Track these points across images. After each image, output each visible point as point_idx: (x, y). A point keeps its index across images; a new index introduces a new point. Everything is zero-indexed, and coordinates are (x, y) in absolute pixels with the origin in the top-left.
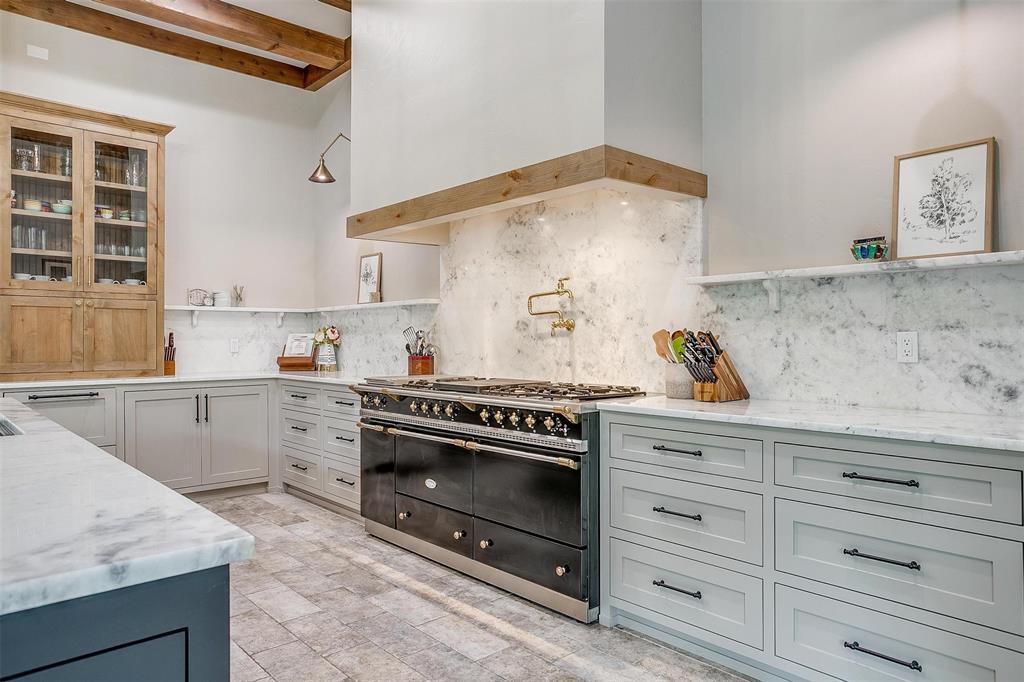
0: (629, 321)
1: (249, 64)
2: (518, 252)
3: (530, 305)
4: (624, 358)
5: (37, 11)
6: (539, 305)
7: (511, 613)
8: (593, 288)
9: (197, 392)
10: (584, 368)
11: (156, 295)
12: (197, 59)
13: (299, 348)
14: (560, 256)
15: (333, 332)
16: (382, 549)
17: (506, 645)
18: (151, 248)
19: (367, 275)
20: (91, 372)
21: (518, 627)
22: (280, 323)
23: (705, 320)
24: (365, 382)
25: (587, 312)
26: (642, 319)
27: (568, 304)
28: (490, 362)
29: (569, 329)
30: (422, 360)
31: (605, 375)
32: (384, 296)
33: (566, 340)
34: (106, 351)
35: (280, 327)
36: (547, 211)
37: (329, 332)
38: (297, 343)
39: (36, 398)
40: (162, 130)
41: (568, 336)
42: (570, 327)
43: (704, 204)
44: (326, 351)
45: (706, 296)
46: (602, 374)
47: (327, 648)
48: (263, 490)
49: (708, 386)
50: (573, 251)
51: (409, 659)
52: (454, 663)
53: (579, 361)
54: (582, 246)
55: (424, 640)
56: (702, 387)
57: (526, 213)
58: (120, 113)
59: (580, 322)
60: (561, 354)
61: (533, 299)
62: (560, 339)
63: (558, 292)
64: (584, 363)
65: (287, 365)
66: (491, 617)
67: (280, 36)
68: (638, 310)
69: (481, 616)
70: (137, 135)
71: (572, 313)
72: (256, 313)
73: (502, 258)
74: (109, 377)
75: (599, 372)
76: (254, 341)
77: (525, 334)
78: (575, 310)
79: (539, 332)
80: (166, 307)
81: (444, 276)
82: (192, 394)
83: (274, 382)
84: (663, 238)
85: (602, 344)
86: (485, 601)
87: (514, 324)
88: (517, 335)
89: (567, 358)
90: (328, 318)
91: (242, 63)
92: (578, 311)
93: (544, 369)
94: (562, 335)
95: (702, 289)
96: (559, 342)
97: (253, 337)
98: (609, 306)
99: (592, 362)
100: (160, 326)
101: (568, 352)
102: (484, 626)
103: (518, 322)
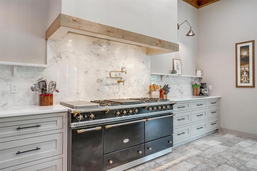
0: (136, 81)
4: (134, 91)
10: (123, 94)
14: (115, 60)
25: (124, 78)
26: (139, 81)
31: (129, 96)
33: (118, 86)
46: (128, 95)
50: (120, 60)
54: (123, 59)
57: (103, 42)
60: (115, 90)
62: (115, 86)
63: (121, 72)
68: (138, 78)
75: (127, 95)
77: (101, 84)
79: (107, 83)
84: (143, 62)
85: (128, 87)
88: (97, 84)
94: (115, 84)
98: (130, 77)
99: (126, 93)
101: (118, 90)
103: (98, 80)
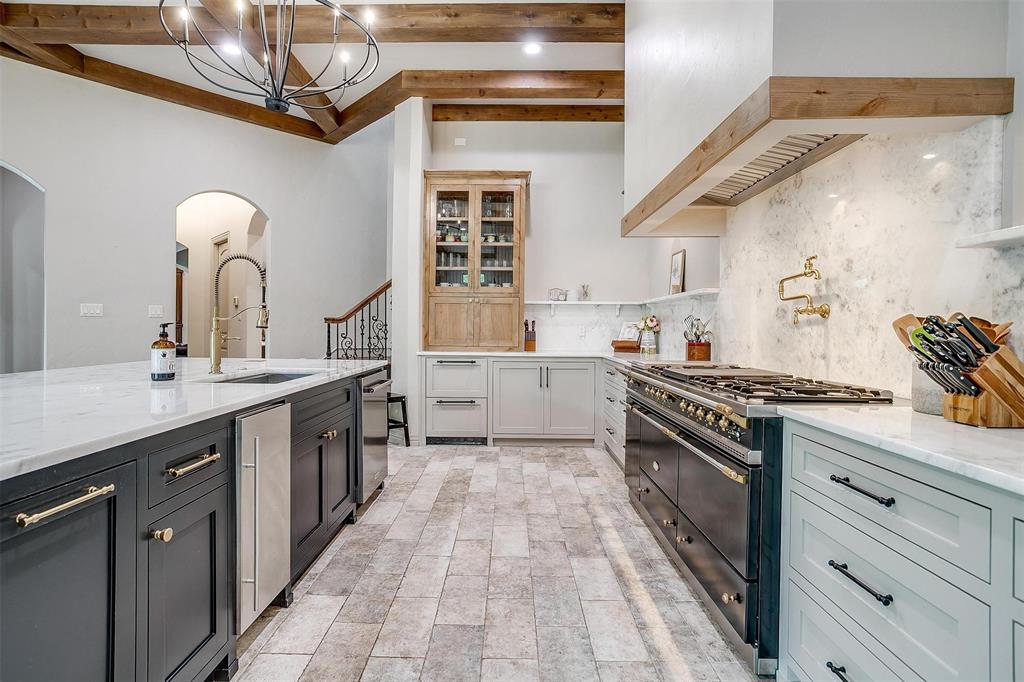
0: (890, 305)
1: (594, 113)
2: (778, 233)
3: (782, 290)
4: (884, 352)
5: (460, 116)
6: (791, 289)
7: (684, 623)
8: (849, 266)
9: (541, 365)
10: (839, 362)
11: (518, 294)
12: (556, 120)
13: (628, 335)
14: (816, 232)
15: (652, 321)
16: (630, 517)
17: (644, 656)
18: (515, 261)
19: (676, 270)
20: (477, 347)
21: (675, 641)
22: (617, 313)
23: (999, 300)
24: (630, 365)
25: (843, 296)
26: (907, 301)
27: (823, 287)
28: (755, 351)
29: (823, 316)
30: (699, 348)
31: (861, 372)
32: (686, 288)
33: (821, 329)
34: (487, 332)
35: (618, 316)
36: (804, 183)
37: (648, 321)
38: (628, 330)
39: (441, 362)
40: (525, 175)
41: (823, 323)
42: (825, 314)
43: (1005, 126)
44: (648, 337)
45: (1002, 263)
46: (857, 370)
47: (498, 590)
48: (590, 444)
49: (965, 401)
50: (829, 224)
51: (544, 631)
52: (576, 652)
53: (834, 354)
54: (838, 217)
55: (575, 617)
56: (955, 401)
57: (786, 189)
58: (496, 169)
59: (835, 308)
60: (816, 345)
61: (785, 283)
62: (815, 327)
63: (805, 274)
64: (839, 357)
65: (622, 347)
66: (659, 620)
67: (602, 83)
68: (901, 290)
69: (651, 612)
70: (507, 182)
71: (827, 297)
72: (598, 305)
73: (766, 242)
74: (489, 351)
75: (854, 368)
76: (596, 328)
77: (784, 321)
78: (830, 294)
80: (526, 302)
81: (722, 266)
82: (538, 366)
83: (600, 360)
84: (936, 188)
85: (858, 334)
86: (671, 600)
87: (773, 312)
88: (777, 323)
89: (821, 350)
90: (653, 309)
91: (589, 114)
92: (834, 294)
93: (800, 361)
94: (816, 322)
95: (996, 254)
96: (815, 331)
97: (596, 324)
98: (867, 287)
99: (847, 356)
100: (520, 315)
101: (822, 342)
102: (642, 627)
103: (778, 310)
